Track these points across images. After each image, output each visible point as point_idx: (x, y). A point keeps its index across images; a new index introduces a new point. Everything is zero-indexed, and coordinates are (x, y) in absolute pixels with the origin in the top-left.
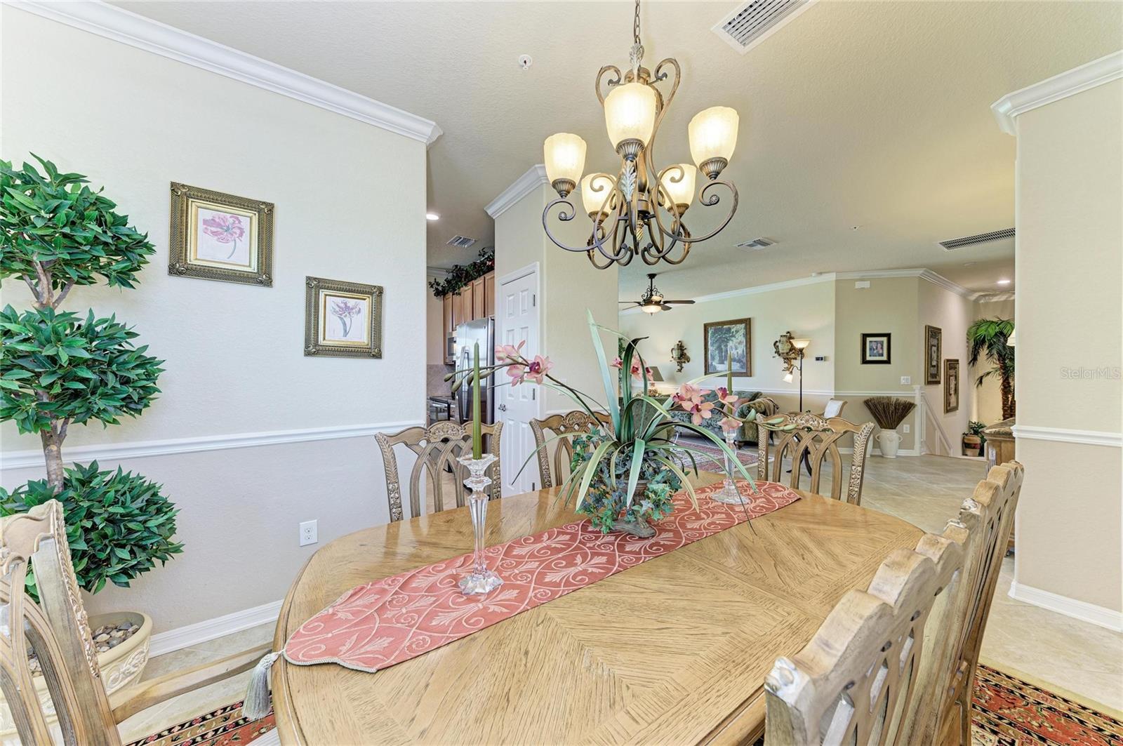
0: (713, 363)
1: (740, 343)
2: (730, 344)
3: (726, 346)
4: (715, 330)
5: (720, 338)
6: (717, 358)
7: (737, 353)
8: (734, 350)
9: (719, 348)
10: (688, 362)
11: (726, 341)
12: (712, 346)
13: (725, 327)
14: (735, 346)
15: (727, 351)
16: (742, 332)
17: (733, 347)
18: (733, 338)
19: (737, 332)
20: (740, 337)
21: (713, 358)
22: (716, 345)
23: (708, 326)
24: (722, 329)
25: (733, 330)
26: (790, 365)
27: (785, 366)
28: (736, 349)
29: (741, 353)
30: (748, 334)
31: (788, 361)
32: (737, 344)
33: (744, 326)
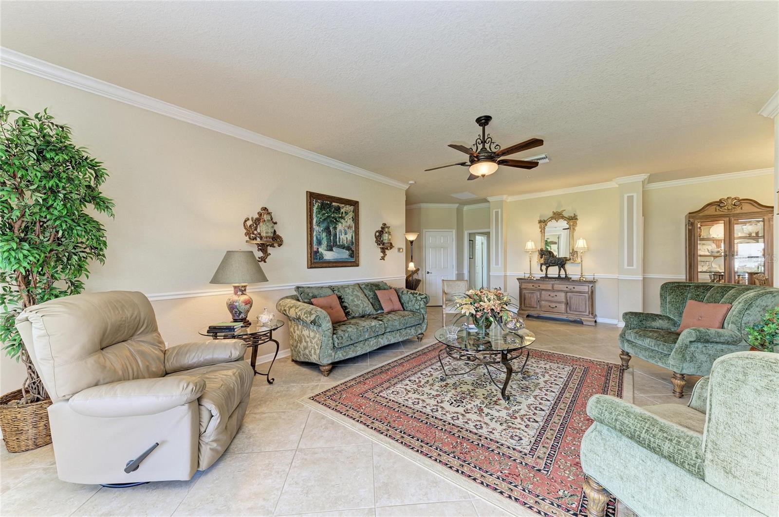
0: (320, 250)
1: (349, 227)
2: (340, 227)
3: (335, 228)
4: (322, 204)
5: (328, 217)
6: (325, 242)
7: (347, 238)
8: (343, 234)
9: (327, 230)
10: (280, 245)
11: (336, 221)
12: (318, 225)
13: (334, 204)
14: (345, 231)
15: (336, 235)
16: (351, 215)
17: (343, 231)
18: (342, 221)
19: (346, 213)
20: (348, 221)
21: (319, 243)
22: (324, 225)
23: (312, 197)
24: (330, 206)
25: (342, 210)
26: (385, 254)
27: (382, 255)
28: (346, 234)
29: (349, 238)
30: (356, 219)
31: (383, 250)
32: (346, 228)
33: (352, 208)
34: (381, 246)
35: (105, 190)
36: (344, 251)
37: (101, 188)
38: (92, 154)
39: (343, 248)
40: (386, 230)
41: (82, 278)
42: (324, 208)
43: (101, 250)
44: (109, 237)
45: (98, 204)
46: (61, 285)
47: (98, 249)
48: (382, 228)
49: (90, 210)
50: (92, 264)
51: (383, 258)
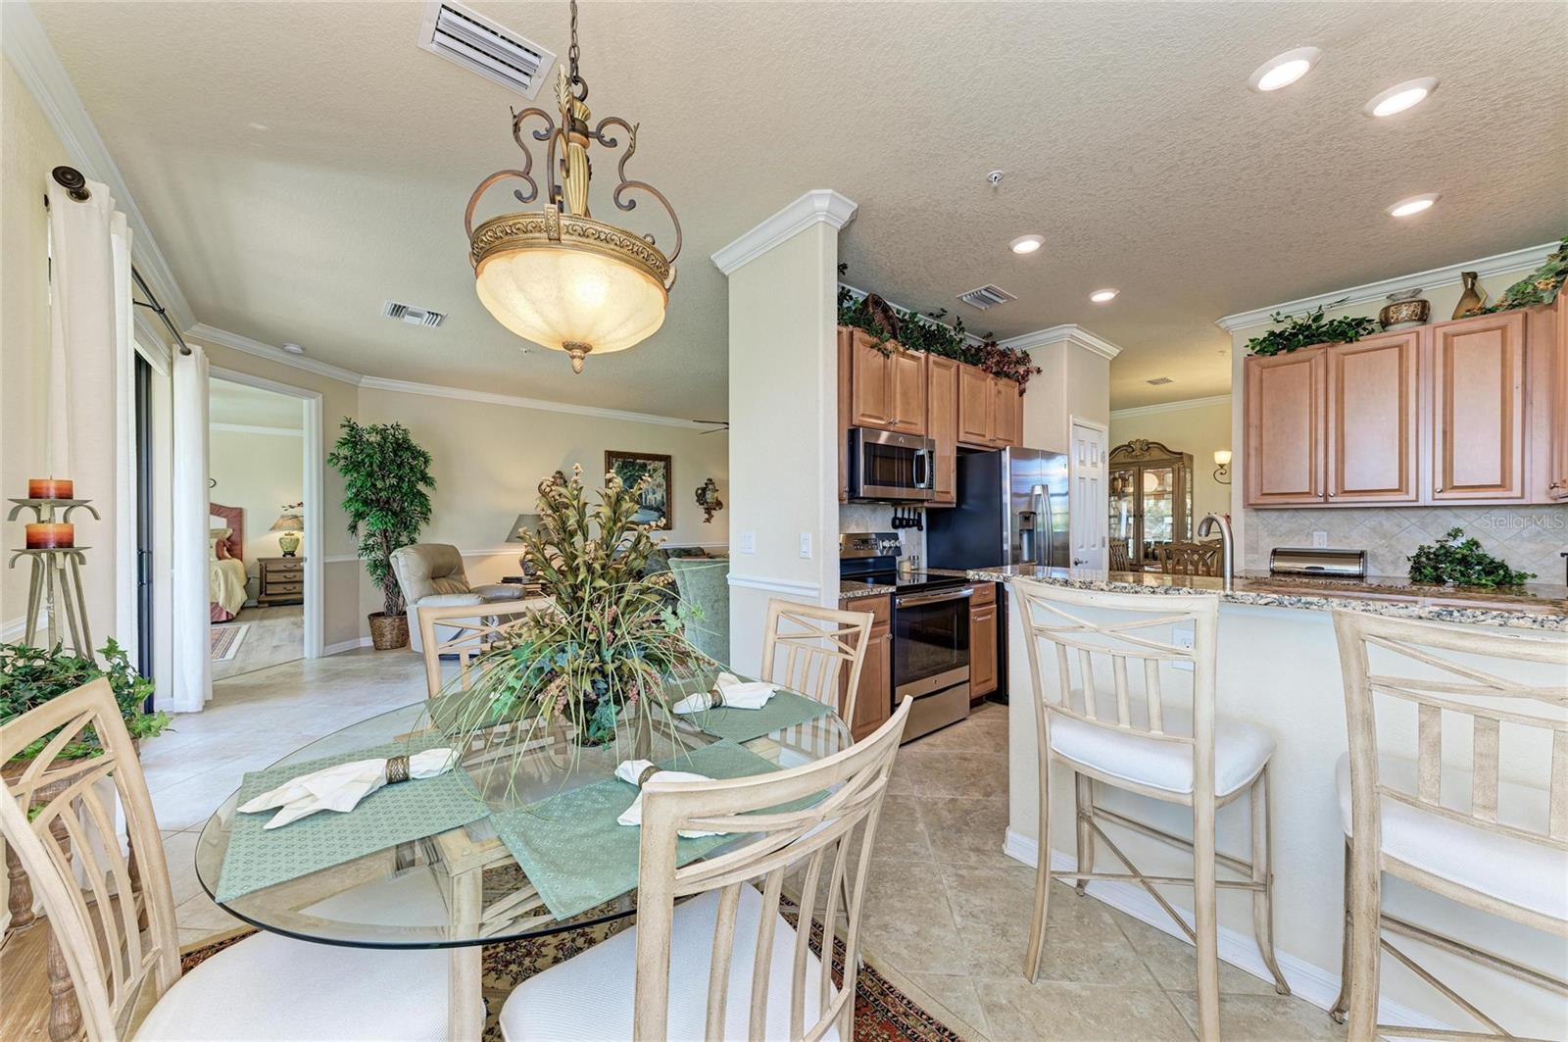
1: (659, 486)
4: (624, 462)
5: (631, 476)
7: (656, 498)
8: (651, 494)
11: (640, 480)
13: (638, 461)
14: (652, 489)
16: (661, 471)
17: (650, 490)
18: (649, 479)
19: (655, 470)
20: (658, 478)
23: (611, 456)
24: (633, 464)
25: (649, 468)
26: (711, 516)
27: (707, 516)
28: (654, 493)
29: (659, 498)
30: (668, 477)
31: (708, 511)
32: (655, 487)
33: (662, 464)
34: (705, 506)
35: (430, 472)
36: (652, 512)
37: (427, 471)
38: (423, 448)
39: (651, 509)
40: (710, 487)
41: (416, 536)
42: (626, 468)
43: (426, 514)
44: (433, 504)
45: (426, 482)
46: (404, 539)
47: (426, 513)
48: (706, 484)
49: (421, 487)
50: (422, 526)
51: (708, 520)
